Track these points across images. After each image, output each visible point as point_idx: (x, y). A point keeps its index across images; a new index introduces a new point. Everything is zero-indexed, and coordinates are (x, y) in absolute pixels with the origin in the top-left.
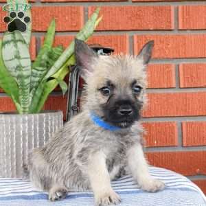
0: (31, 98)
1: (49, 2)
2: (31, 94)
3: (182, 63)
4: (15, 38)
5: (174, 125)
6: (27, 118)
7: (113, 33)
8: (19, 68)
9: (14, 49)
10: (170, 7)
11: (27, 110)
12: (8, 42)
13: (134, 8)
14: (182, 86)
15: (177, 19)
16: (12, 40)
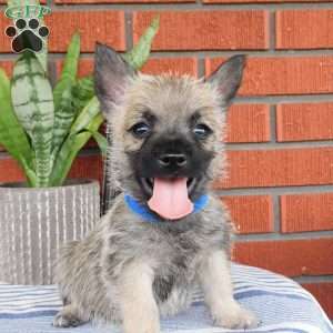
0: (51, 162)
1: (69, 4)
2: (53, 156)
3: (280, 103)
4: (30, 69)
5: (268, 200)
6: (47, 193)
7: (172, 55)
8: (36, 116)
10: (262, 12)
11: (47, 180)
12: (20, 77)
13: (206, 13)
14: (280, 139)
15: (273, 31)
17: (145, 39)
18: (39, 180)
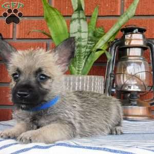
0: (83, 64)
2: (84, 61)
4: (79, 16)
6: (81, 78)
8: (79, 39)
9: (78, 24)
11: (80, 72)
12: (75, 19)
16: (77, 18)
17: (134, 4)
18: (77, 72)
